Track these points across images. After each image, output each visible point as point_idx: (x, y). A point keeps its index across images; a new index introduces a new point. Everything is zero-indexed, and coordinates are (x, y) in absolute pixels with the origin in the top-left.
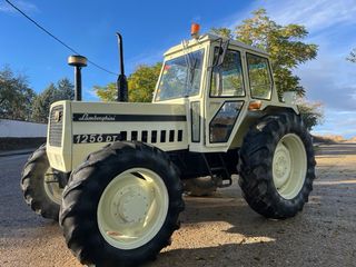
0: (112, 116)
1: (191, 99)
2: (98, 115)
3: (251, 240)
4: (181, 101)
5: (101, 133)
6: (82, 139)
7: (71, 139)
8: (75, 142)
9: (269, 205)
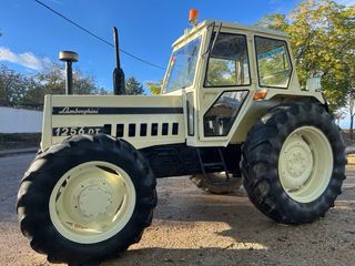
0: (95, 109)
1: (188, 90)
2: (80, 109)
3: (240, 246)
4: (179, 93)
5: (83, 126)
6: (62, 132)
7: (50, 132)
8: (54, 134)
9: (273, 207)
